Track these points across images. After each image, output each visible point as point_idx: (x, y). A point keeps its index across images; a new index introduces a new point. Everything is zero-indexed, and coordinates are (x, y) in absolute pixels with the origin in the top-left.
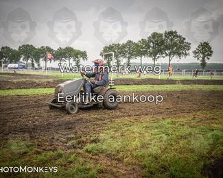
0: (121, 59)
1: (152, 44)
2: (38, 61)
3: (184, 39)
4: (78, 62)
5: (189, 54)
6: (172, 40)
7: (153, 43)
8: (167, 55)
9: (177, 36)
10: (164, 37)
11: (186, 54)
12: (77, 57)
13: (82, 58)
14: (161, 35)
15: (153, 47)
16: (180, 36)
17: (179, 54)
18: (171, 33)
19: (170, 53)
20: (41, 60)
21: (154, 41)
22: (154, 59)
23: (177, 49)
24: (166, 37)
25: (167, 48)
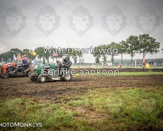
0: (107, 56)
1: (129, 45)
2: (47, 58)
3: (155, 40)
4: (76, 59)
5: (158, 51)
6: (145, 41)
7: (131, 43)
8: (141, 52)
9: (149, 38)
10: (139, 39)
11: (156, 51)
12: (75, 55)
13: (78, 56)
14: (137, 37)
15: (131, 47)
16: (151, 38)
17: (151, 52)
18: (144, 36)
19: (144, 51)
20: (50, 57)
21: (131, 42)
22: (132, 55)
23: (149, 48)
24: (140, 38)
25: (142, 47)
